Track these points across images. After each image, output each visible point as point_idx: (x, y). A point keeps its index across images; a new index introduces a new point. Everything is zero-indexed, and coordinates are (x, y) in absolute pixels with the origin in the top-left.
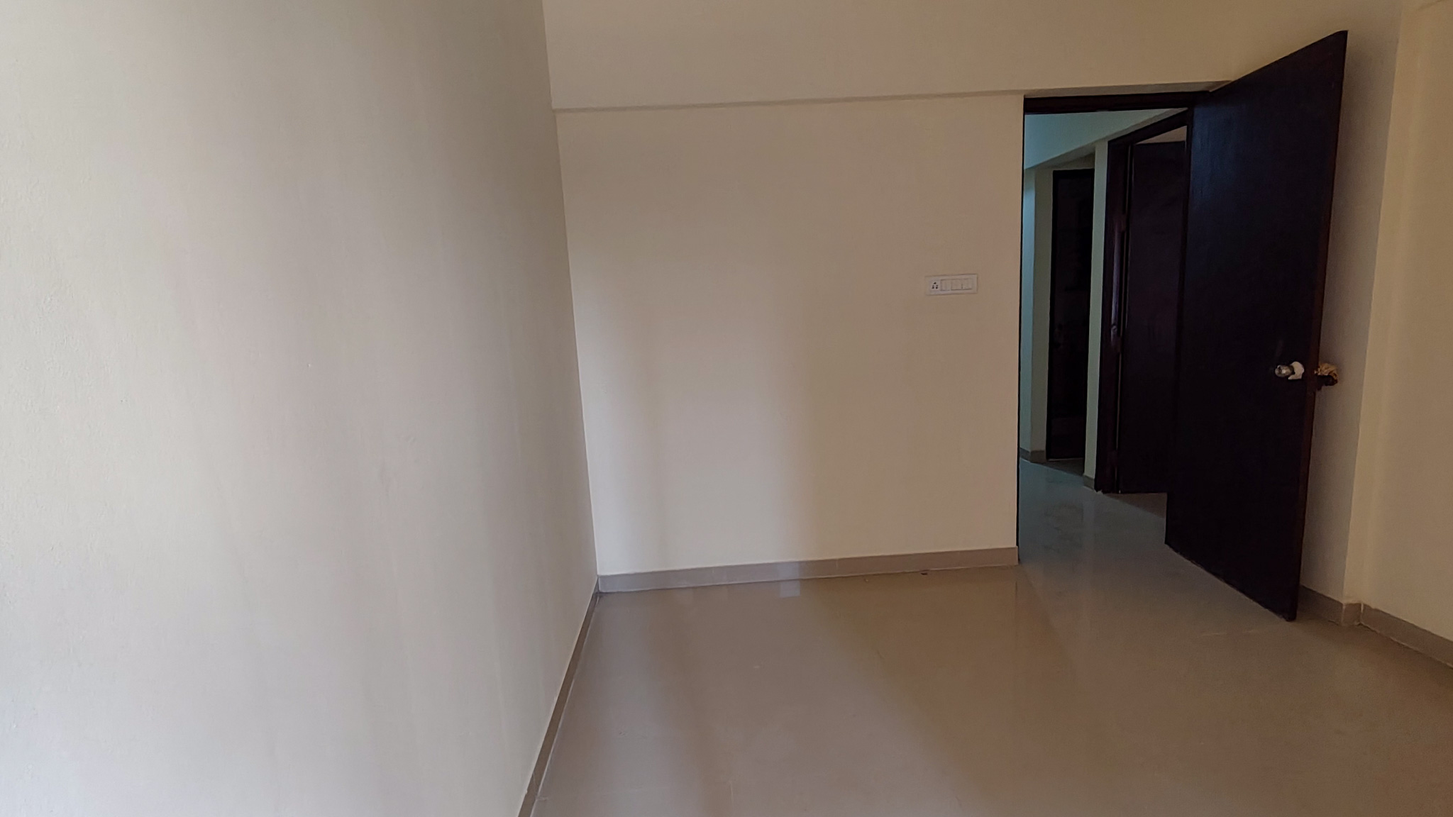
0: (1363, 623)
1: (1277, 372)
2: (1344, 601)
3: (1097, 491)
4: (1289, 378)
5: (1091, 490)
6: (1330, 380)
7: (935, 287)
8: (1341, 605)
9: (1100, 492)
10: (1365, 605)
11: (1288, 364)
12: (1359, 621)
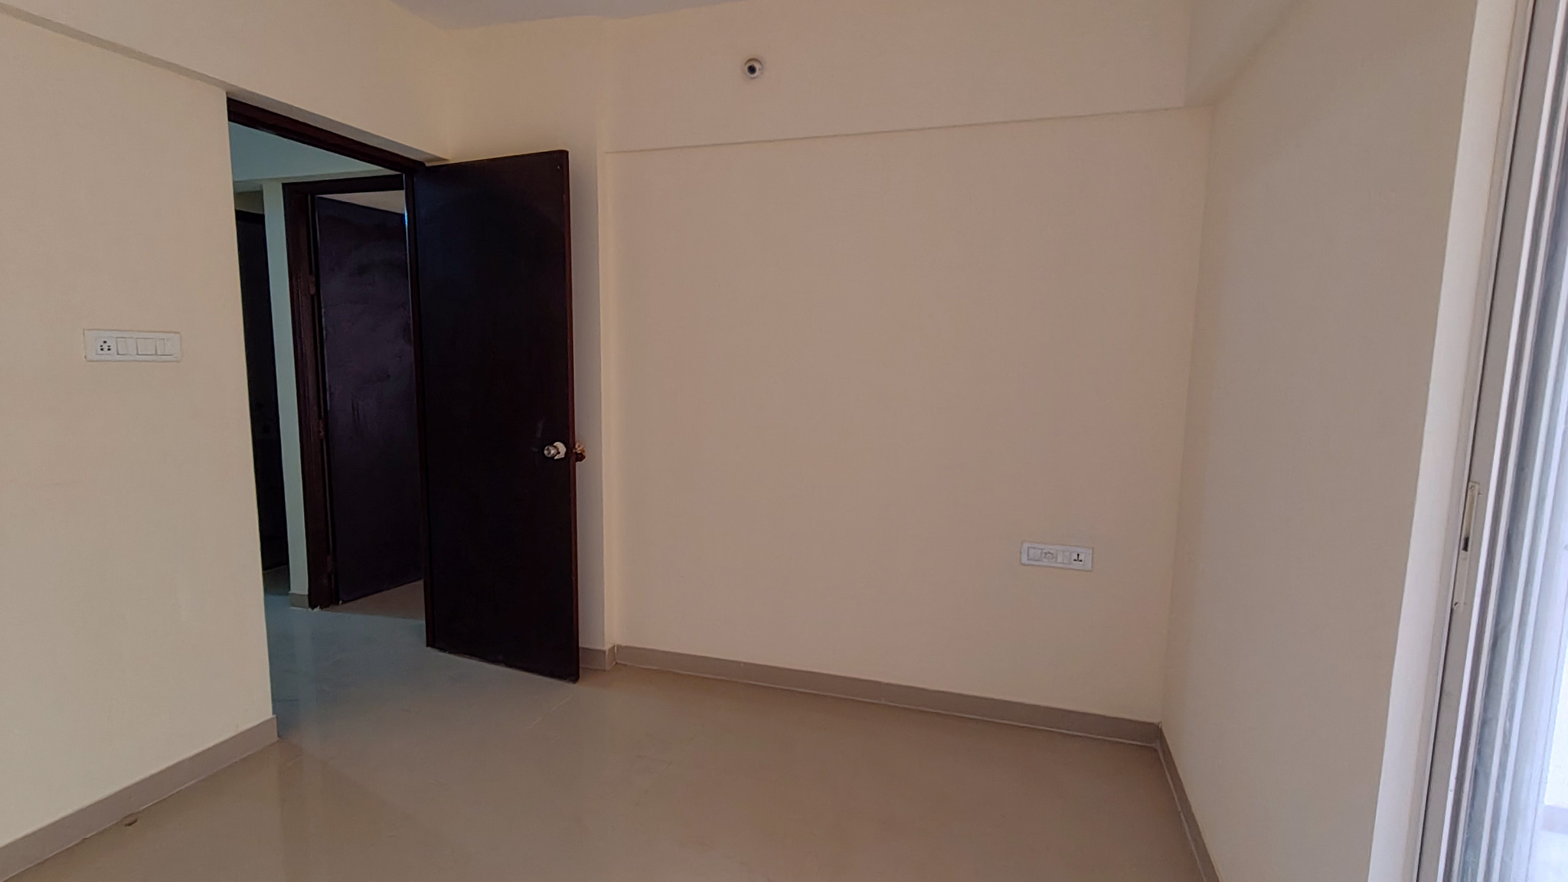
0: (618, 661)
1: (546, 452)
2: (607, 647)
3: (313, 609)
4: (556, 458)
5: (305, 610)
6: (580, 457)
7: (106, 348)
8: (604, 652)
9: (317, 610)
10: (617, 646)
11: (551, 444)
12: (615, 660)
